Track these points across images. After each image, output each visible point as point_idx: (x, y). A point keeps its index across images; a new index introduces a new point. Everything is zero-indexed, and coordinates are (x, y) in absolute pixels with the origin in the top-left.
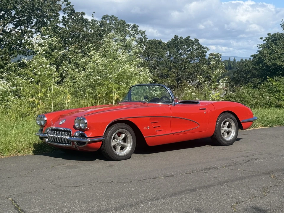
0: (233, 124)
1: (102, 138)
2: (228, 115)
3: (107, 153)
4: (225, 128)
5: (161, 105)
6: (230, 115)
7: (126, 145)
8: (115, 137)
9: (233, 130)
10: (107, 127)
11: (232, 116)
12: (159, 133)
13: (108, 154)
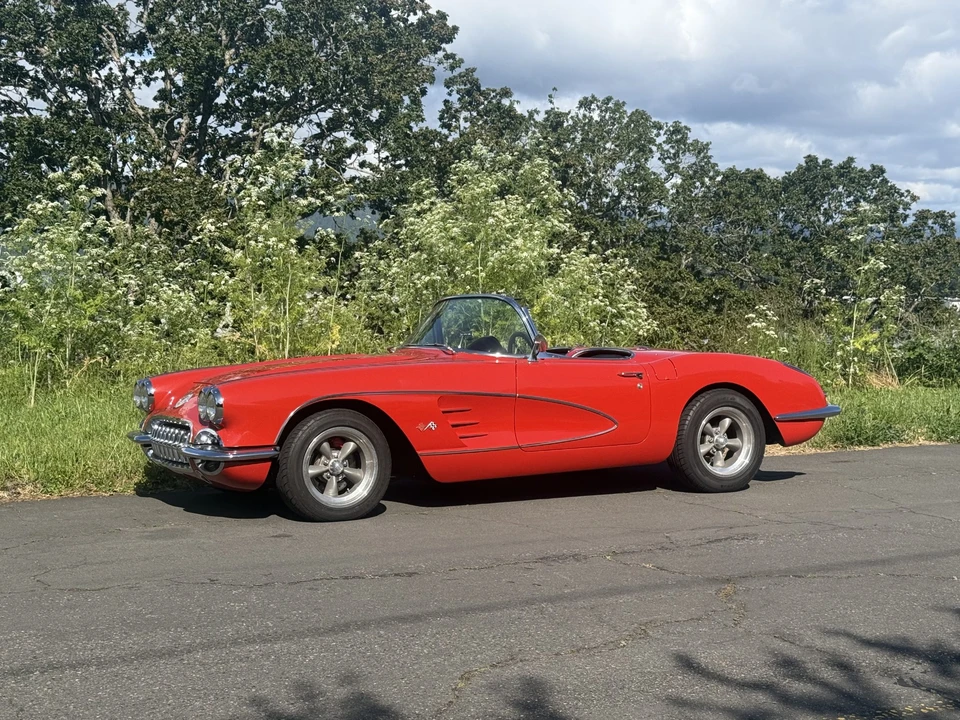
0: (745, 425)
1: (270, 453)
2: (727, 396)
3: (290, 496)
4: (716, 437)
5: (500, 359)
6: (731, 396)
7: (359, 474)
8: (321, 449)
9: (745, 444)
10: (292, 414)
11: (739, 399)
12: (472, 446)
13: (294, 502)
